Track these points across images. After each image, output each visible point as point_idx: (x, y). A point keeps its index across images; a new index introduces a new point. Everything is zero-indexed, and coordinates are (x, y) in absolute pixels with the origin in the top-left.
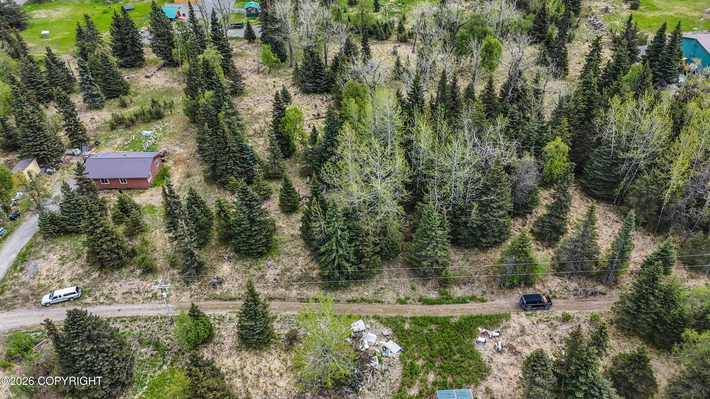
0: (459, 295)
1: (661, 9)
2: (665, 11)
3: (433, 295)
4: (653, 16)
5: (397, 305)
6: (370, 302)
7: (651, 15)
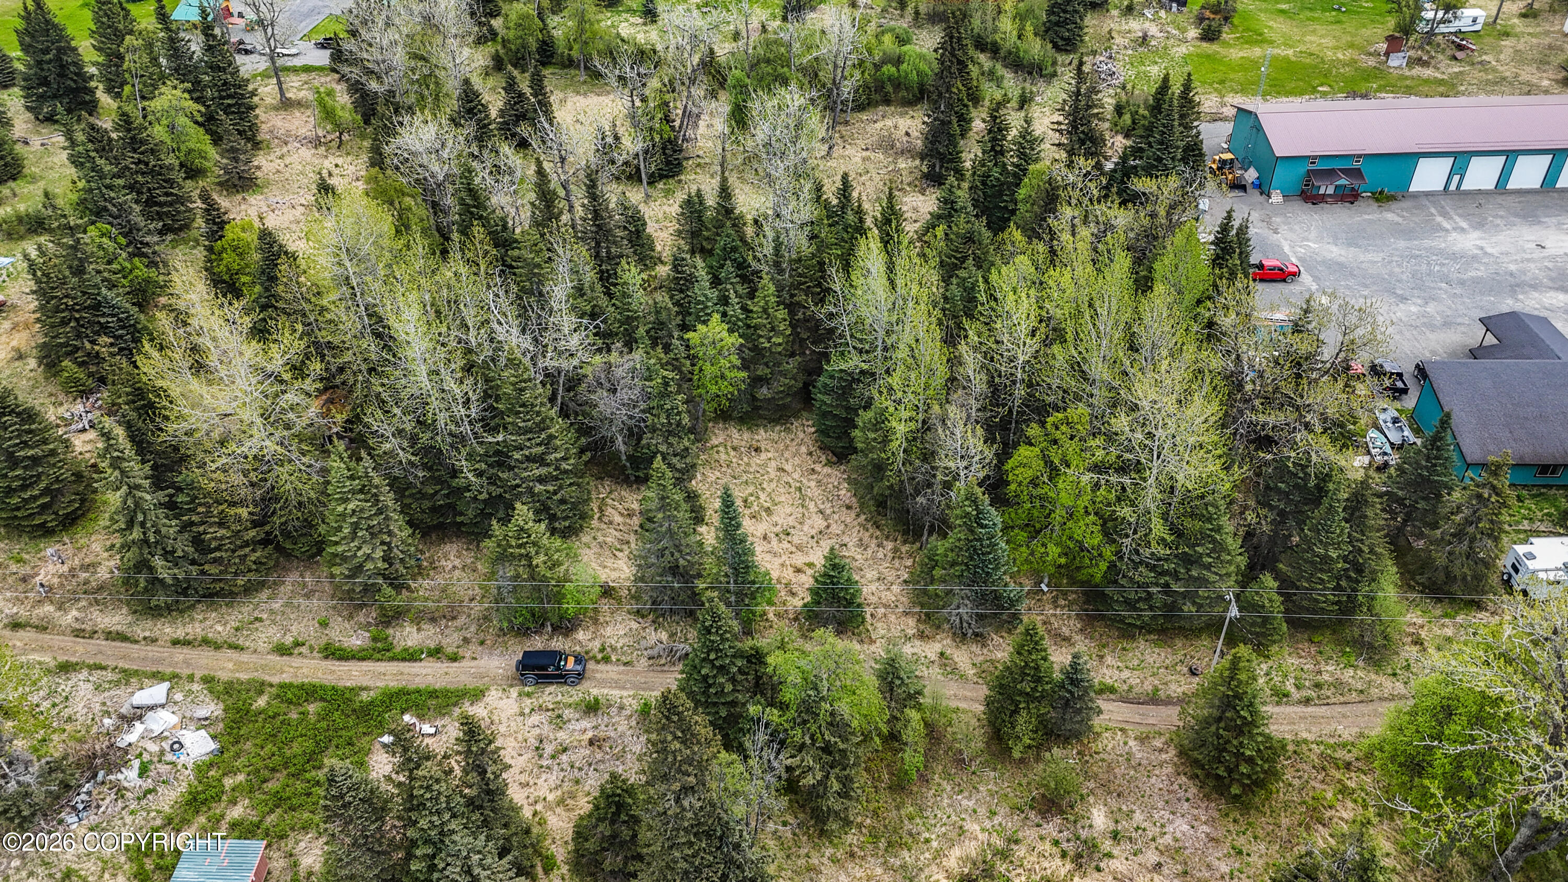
0: (410, 644)
1: (1271, 42)
2: (1278, 47)
3: (357, 640)
4: (1242, 58)
5: (269, 657)
6: (218, 647)
7: (1241, 54)
